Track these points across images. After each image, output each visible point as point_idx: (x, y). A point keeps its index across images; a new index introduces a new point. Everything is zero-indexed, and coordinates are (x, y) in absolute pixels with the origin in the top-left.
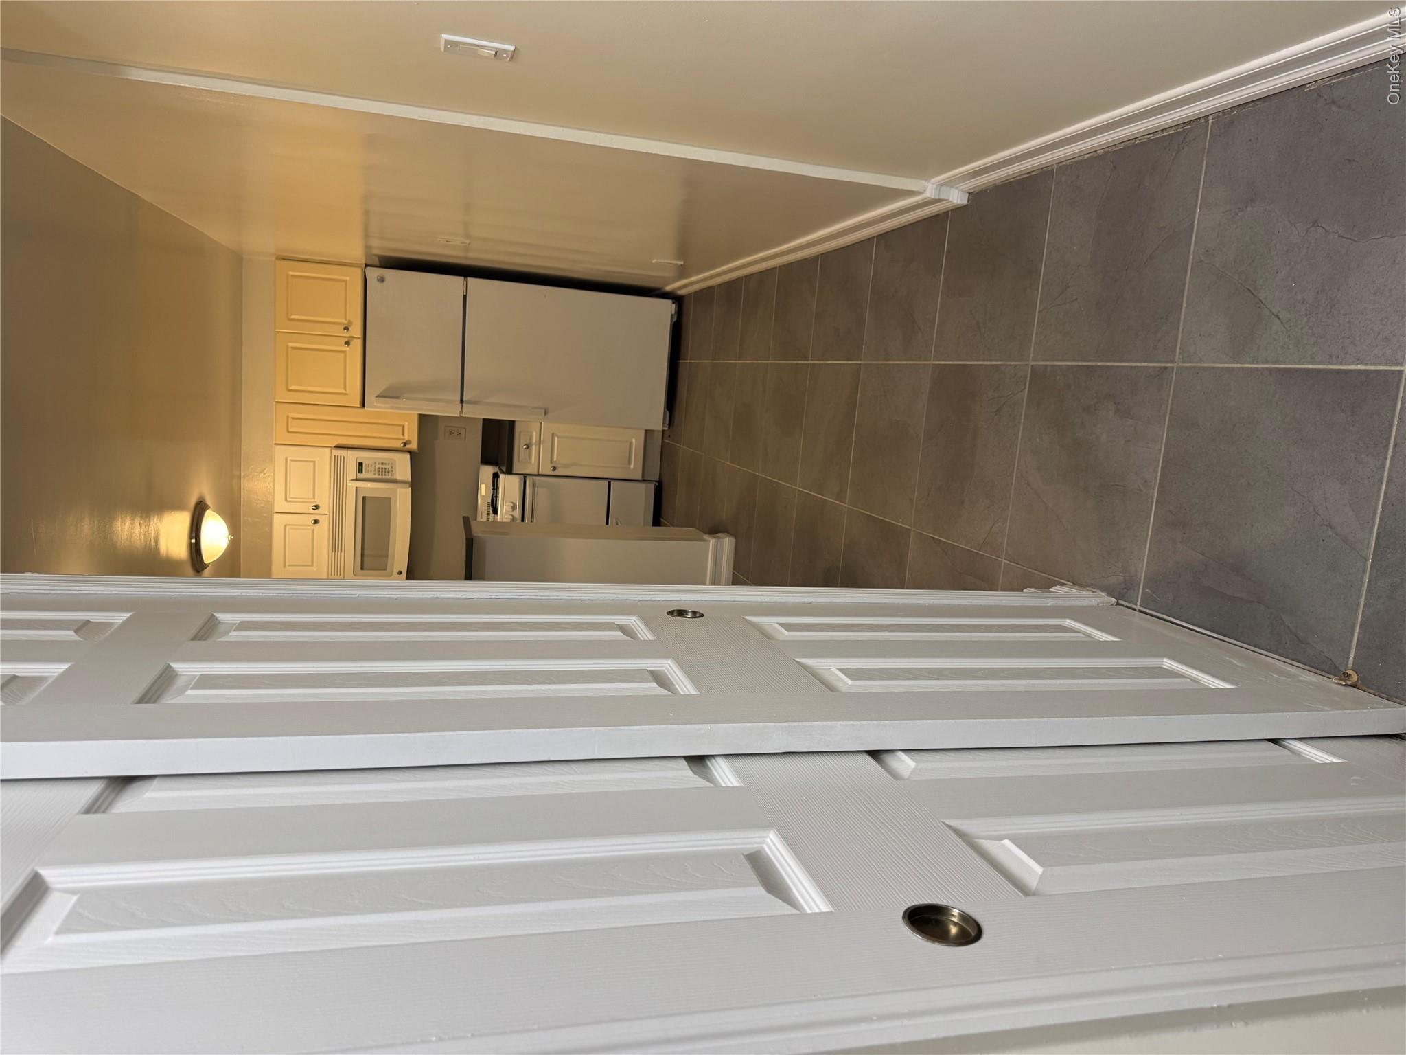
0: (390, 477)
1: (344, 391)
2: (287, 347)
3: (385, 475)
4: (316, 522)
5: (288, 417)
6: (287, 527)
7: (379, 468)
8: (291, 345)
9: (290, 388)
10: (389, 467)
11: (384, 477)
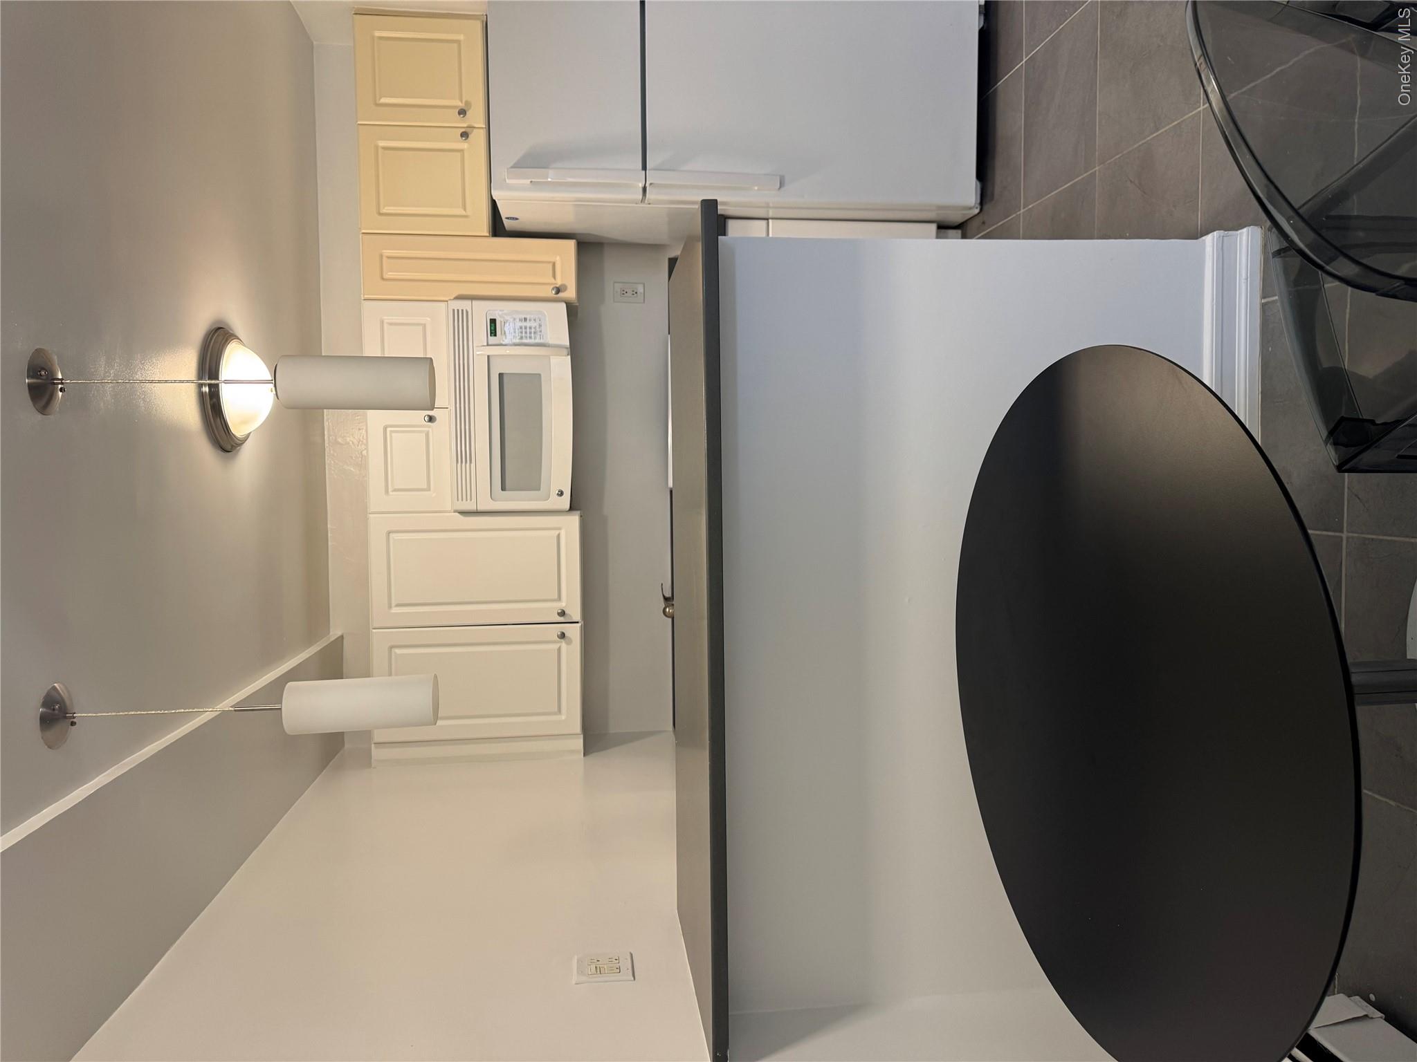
0: (538, 338)
1: (463, 213)
2: (377, 147)
3: (531, 337)
4: (431, 419)
6: (389, 429)
7: (521, 328)
8: (382, 144)
9: (384, 211)
10: (537, 324)
11: (529, 339)
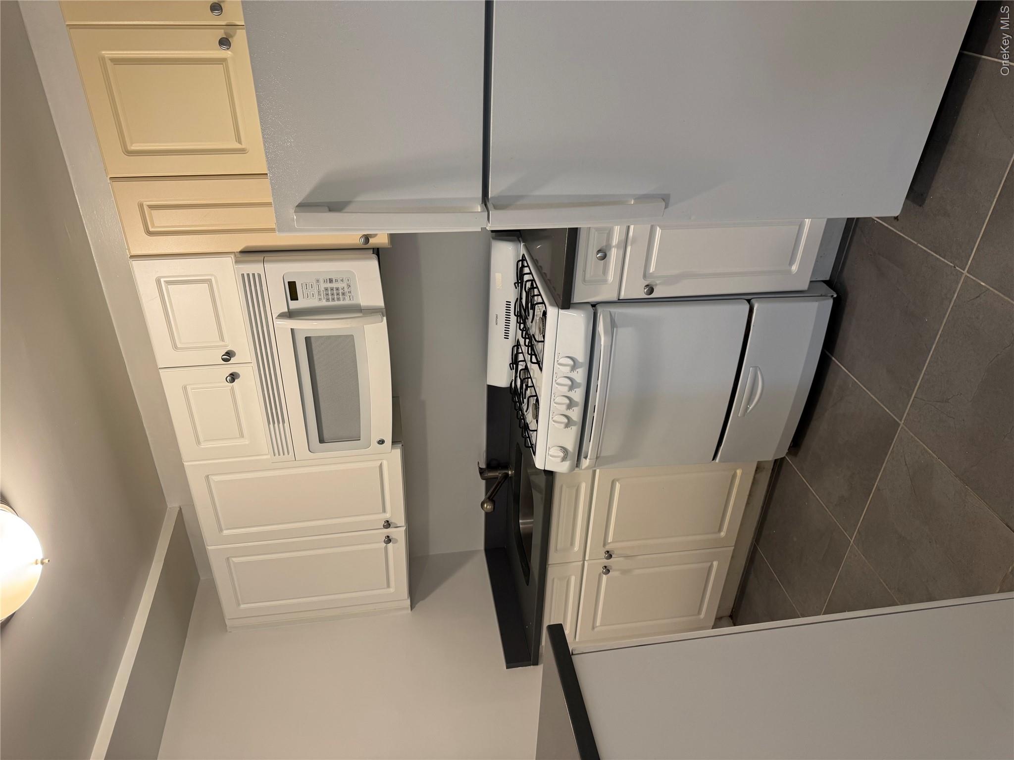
0: (347, 302)
1: (238, 146)
3: (339, 299)
4: (233, 378)
5: (141, 206)
6: (189, 389)
7: (326, 289)
9: (133, 148)
10: (344, 285)
11: (336, 303)
